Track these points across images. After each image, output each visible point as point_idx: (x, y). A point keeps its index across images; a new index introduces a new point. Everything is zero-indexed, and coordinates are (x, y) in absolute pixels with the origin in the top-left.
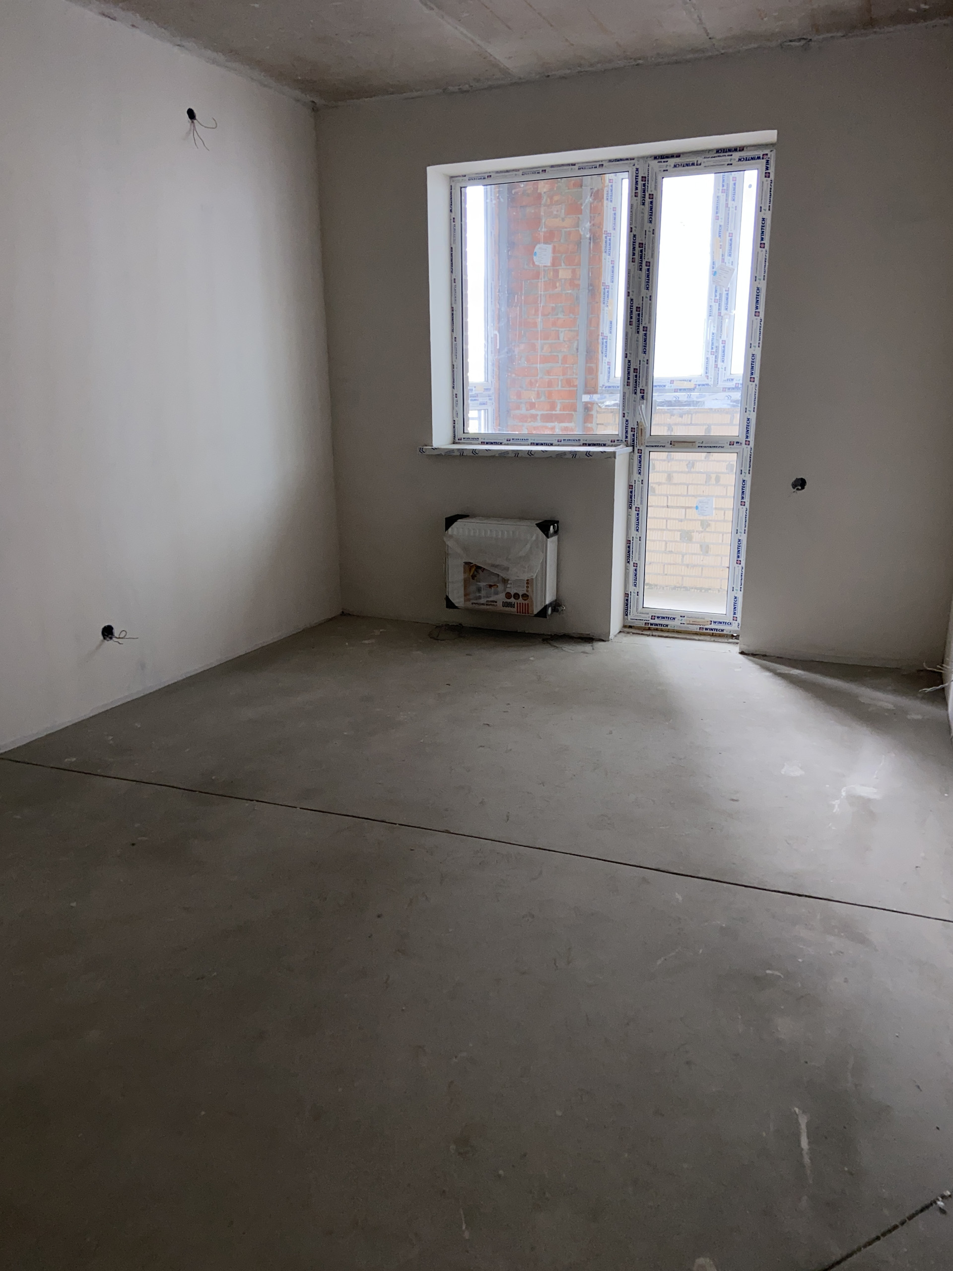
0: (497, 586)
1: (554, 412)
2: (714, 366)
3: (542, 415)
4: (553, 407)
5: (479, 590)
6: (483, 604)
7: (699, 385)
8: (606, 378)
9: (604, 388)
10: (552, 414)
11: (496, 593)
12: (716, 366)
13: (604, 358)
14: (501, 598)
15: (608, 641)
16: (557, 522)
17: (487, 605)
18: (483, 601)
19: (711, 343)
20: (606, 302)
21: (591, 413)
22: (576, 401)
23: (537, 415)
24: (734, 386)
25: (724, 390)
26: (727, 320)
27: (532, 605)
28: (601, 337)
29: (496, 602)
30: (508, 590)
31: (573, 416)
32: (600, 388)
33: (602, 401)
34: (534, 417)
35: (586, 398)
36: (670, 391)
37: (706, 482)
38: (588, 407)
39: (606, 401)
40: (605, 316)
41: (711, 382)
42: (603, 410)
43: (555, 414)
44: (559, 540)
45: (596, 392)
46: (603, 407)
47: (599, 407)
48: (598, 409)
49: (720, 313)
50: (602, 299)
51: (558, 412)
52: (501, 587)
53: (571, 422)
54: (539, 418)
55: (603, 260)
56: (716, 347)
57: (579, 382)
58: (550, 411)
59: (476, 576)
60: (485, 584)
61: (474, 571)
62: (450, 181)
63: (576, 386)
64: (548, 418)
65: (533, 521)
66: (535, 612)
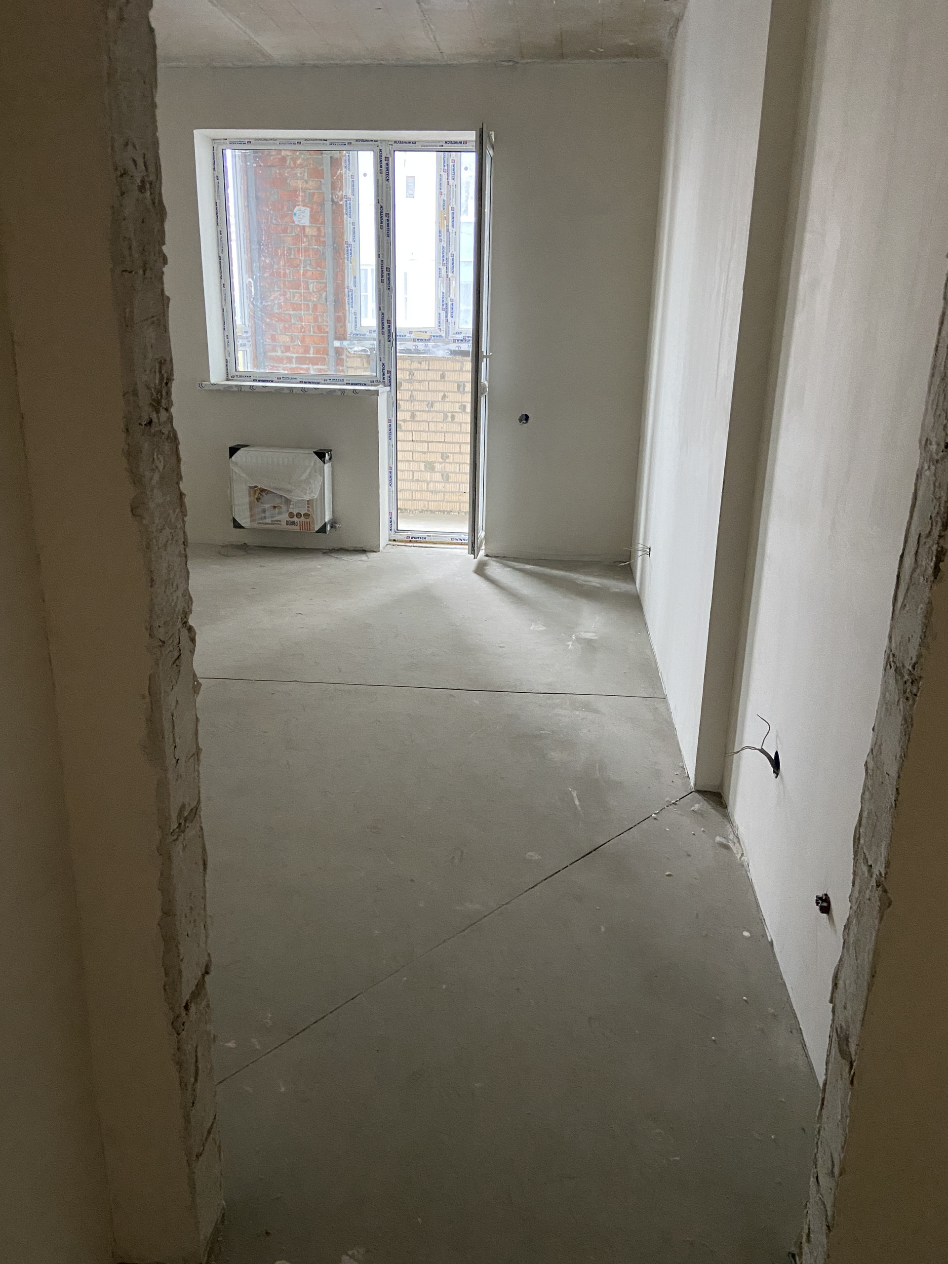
0: (281, 507)
1: (308, 355)
2: (445, 321)
3: (297, 357)
4: (307, 351)
5: (264, 511)
6: (268, 524)
7: (434, 336)
8: (353, 326)
9: (352, 336)
10: (307, 357)
11: (280, 513)
12: (447, 320)
13: (351, 308)
14: (285, 517)
15: (379, 552)
16: (331, 451)
17: (272, 524)
18: (268, 521)
19: (441, 301)
20: (350, 259)
21: (342, 357)
22: (327, 346)
23: (292, 357)
24: (462, 339)
25: (454, 341)
26: (454, 282)
27: (313, 523)
28: (346, 290)
29: (280, 521)
30: (291, 510)
31: (325, 359)
32: (349, 335)
33: (351, 346)
34: (289, 360)
35: (337, 344)
36: (409, 340)
37: (443, 420)
38: (338, 351)
39: (354, 347)
40: (349, 272)
41: (444, 335)
42: (352, 355)
43: (309, 357)
44: (332, 467)
45: (345, 339)
46: (352, 352)
47: (349, 352)
48: (348, 353)
49: (448, 275)
50: (346, 256)
51: (311, 355)
52: (284, 508)
53: (324, 365)
54: (294, 360)
55: (345, 222)
56: (446, 304)
57: (330, 329)
58: (304, 354)
59: (260, 499)
60: (269, 505)
61: (259, 493)
62: (212, 143)
63: (327, 332)
64: (300, 360)
65: (311, 450)
66: (316, 529)
